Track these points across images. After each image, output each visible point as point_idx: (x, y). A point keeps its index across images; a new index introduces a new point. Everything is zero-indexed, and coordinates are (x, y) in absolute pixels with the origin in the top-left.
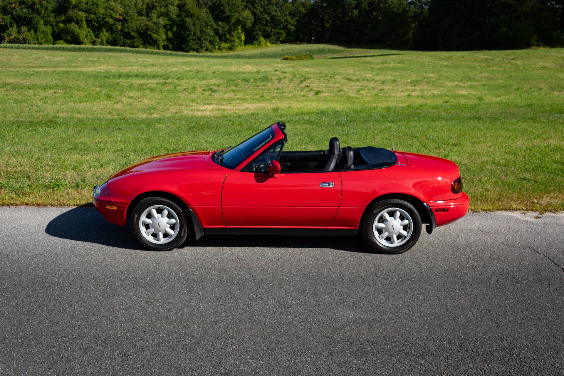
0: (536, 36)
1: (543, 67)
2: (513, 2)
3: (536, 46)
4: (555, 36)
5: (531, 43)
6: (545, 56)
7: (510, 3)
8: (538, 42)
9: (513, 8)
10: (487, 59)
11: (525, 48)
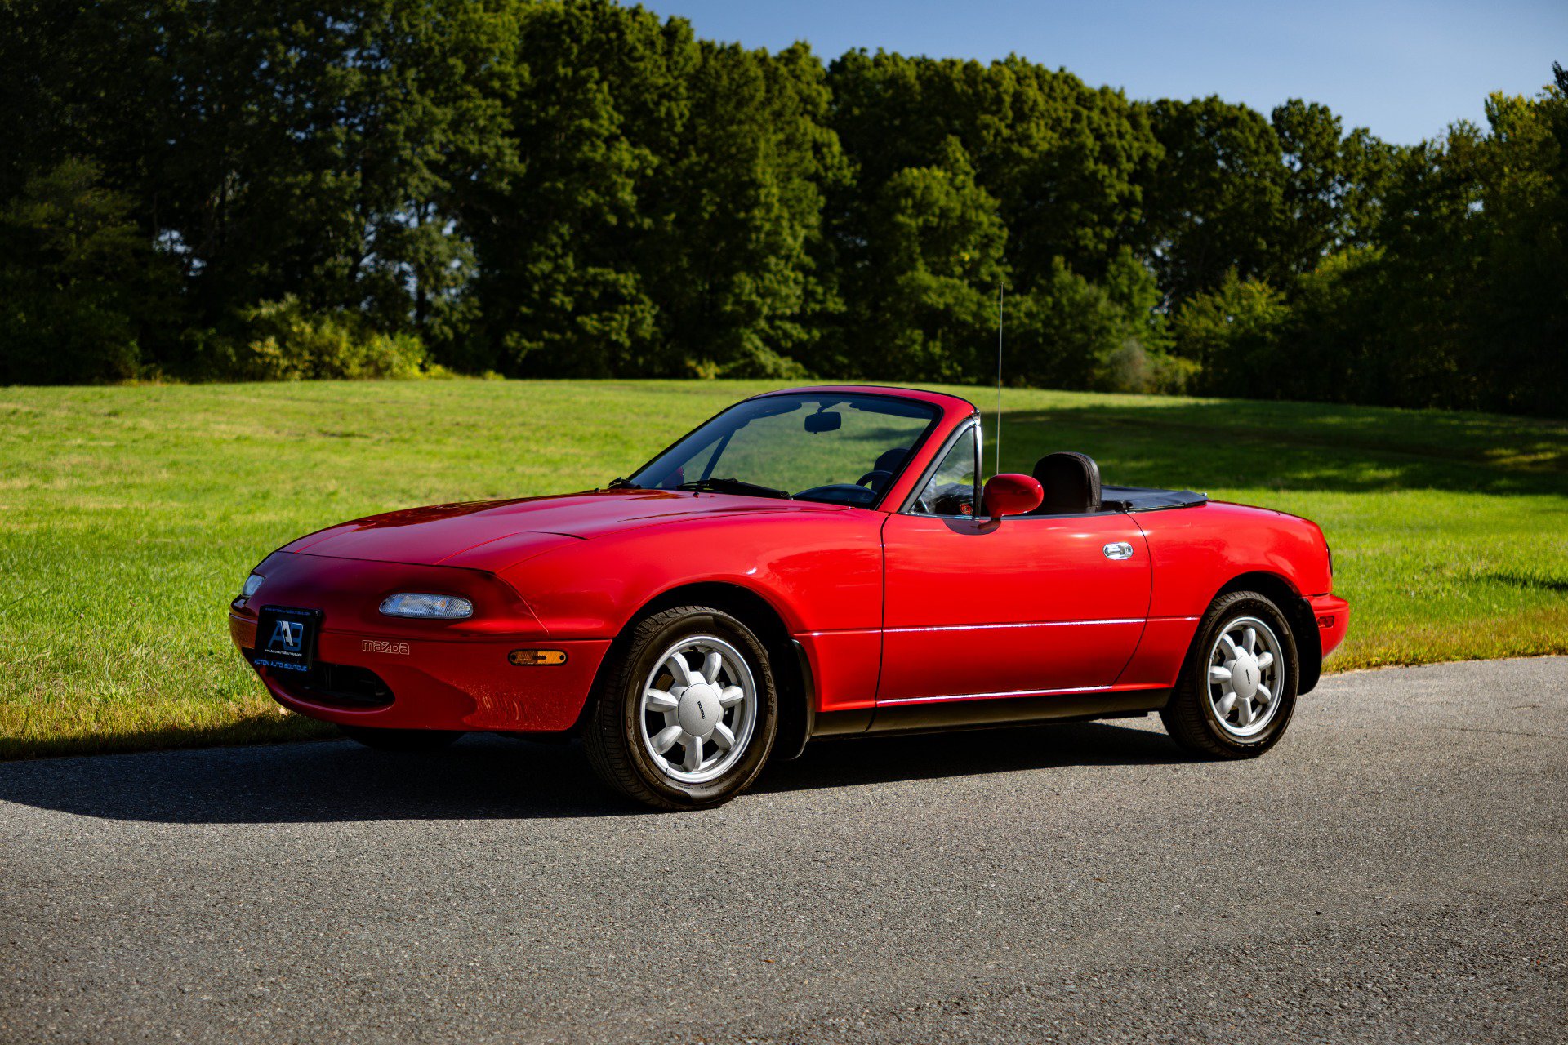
0: (133, 343)
1: (238, 439)
2: (44, 226)
3: (139, 378)
4: (201, 347)
5: (122, 369)
6: (219, 404)
7: (36, 226)
8: (144, 362)
9: (47, 246)
10: (14, 413)
11: (102, 383)
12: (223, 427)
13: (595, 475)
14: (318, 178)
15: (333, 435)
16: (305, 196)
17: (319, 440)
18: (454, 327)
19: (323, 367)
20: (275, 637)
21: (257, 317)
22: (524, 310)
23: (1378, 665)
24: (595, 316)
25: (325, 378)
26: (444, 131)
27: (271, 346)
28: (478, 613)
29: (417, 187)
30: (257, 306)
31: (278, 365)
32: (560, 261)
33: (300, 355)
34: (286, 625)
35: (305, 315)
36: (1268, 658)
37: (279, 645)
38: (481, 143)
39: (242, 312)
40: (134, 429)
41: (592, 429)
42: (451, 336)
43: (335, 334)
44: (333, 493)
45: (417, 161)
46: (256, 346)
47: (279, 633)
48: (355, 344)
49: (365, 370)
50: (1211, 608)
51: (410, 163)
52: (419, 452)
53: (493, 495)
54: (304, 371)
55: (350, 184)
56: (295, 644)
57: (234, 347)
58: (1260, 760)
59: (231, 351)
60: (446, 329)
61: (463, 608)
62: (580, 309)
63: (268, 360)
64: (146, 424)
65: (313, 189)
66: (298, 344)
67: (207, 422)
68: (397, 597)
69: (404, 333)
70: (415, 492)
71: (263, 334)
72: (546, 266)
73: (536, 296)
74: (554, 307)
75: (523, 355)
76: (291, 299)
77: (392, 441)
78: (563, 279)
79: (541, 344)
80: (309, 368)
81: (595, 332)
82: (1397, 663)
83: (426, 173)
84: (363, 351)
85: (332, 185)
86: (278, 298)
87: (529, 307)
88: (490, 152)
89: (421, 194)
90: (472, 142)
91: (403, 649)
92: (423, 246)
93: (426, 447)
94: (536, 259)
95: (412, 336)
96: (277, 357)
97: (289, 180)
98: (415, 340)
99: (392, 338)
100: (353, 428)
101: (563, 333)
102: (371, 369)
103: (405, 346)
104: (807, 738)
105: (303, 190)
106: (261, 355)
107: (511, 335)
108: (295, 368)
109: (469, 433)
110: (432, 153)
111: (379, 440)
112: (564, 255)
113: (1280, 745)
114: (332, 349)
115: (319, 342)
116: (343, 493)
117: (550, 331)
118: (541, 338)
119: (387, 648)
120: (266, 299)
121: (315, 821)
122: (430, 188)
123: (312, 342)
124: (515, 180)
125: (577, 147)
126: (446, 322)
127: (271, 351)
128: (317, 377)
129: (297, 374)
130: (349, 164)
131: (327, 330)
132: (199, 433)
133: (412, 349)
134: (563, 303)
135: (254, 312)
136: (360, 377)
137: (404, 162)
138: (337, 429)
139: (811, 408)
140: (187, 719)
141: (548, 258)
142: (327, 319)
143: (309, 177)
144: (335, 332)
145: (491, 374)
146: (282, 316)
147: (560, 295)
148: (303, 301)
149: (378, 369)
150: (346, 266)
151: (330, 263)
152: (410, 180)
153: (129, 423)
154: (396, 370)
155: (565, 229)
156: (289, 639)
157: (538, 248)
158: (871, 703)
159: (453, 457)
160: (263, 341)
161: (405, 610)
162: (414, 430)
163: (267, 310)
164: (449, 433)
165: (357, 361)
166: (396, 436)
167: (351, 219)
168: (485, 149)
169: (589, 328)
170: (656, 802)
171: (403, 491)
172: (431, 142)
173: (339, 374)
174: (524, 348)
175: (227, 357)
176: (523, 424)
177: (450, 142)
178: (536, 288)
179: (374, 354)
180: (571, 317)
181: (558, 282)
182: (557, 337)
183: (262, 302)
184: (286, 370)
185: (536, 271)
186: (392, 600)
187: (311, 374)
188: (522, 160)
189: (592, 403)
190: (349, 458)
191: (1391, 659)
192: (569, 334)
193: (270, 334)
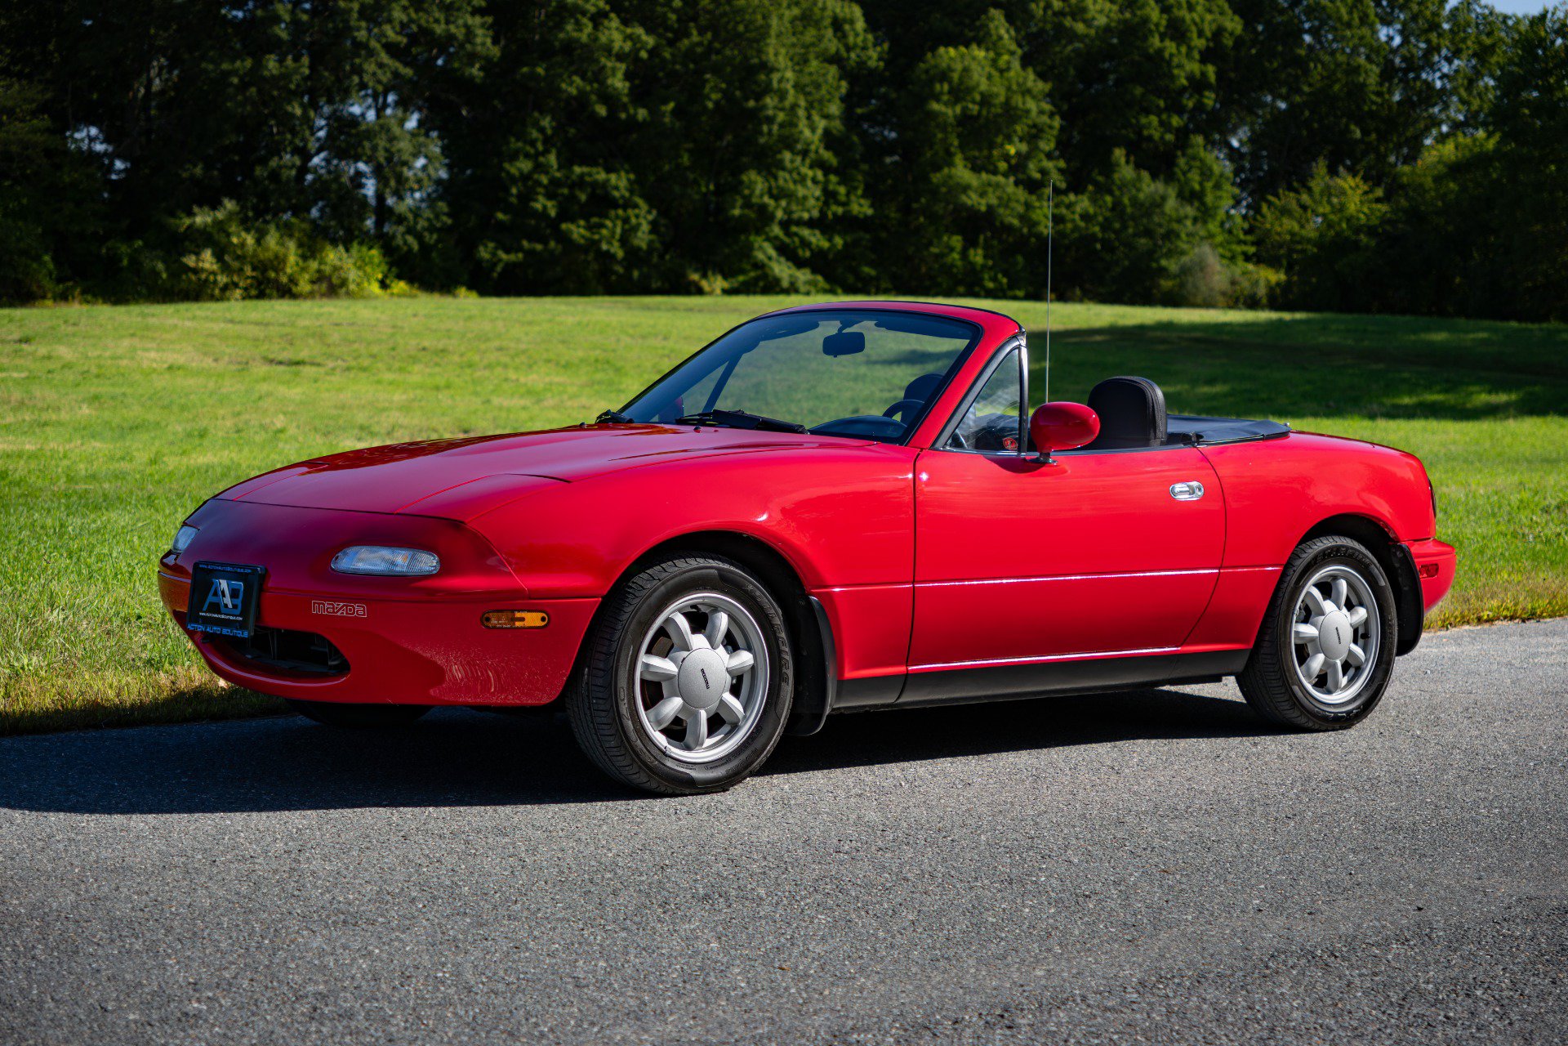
3: (55, 299)
5: (35, 288)
12: (153, 355)
13: (584, 407)
14: (259, 64)
15: (280, 363)
16: (244, 86)
17: (263, 369)
18: (419, 237)
19: (267, 284)
20: (211, 599)
21: (190, 227)
22: (500, 216)
23: (1490, 621)
24: (582, 223)
25: (270, 297)
26: (405, 8)
27: (207, 260)
28: (446, 568)
29: (374, 74)
30: (191, 214)
31: (215, 282)
32: (541, 159)
33: (241, 270)
34: (224, 584)
35: (246, 224)
36: (1361, 613)
37: (216, 608)
38: (448, 22)
39: (172, 220)
40: (49, 358)
41: (580, 354)
42: (416, 247)
43: (281, 246)
44: (281, 431)
45: (374, 44)
46: (190, 261)
47: (215, 594)
48: (304, 258)
49: (316, 287)
50: (1295, 556)
51: (365, 46)
52: (379, 382)
53: (466, 432)
54: (246, 289)
55: (296, 71)
56: (235, 606)
57: (164, 262)
58: (1353, 732)
59: (160, 266)
60: (410, 239)
61: (428, 563)
62: (565, 215)
63: (203, 276)
64: (64, 352)
65: (254, 77)
66: (238, 258)
67: (134, 349)
68: (352, 550)
69: (361, 244)
70: (376, 429)
71: (198, 246)
72: (525, 165)
73: (514, 200)
74: (536, 211)
75: (499, 268)
76: (230, 205)
77: (348, 369)
78: (545, 180)
79: (520, 255)
80: (251, 286)
81: (582, 241)
82: (1512, 618)
83: (384, 57)
84: (314, 265)
85: (275, 72)
86: (215, 205)
87: (505, 212)
88: (460, 33)
89: (379, 82)
90: (437, 21)
91: (360, 610)
92: (382, 143)
93: (389, 376)
94: (514, 157)
95: (370, 248)
96: (214, 273)
97: (225, 66)
98: (375, 252)
99: (347, 250)
100: (303, 355)
101: (545, 243)
102: (324, 286)
103: (362, 259)
104: (828, 711)
105: (241, 79)
106: (196, 271)
107: (486, 246)
108: (236, 285)
109: (437, 359)
110: (391, 34)
111: (333, 369)
112: (546, 152)
113: (1376, 714)
114: (278, 262)
115: (264, 256)
116: (292, 430)
117: (530, 240)
118: (520, 249)
119: (340, 609)
120: (201, 206)
121: (260, 810)
122: (389, 74)
123: (255, 255)
124: (488, 65)
125: (559, 26)
126: (410, 231)
127: (207, 266)
128: (261, 296)
129: (238, 293)
130: (293, 48)
131: (272, 240)
132: (125, 362)
133: (371, 263)
134: (545, 207)
135: (187, 221)
136: (311, 295)
137: (358, 45)
138: (284, 356)
139: (830, 328)
140: (111, 694)
141: (527, 156)
142: (272, 229)
143: (249, 63)
144: (281, 244)
145: (462, 291)
146: (220, 226)
147: (541, 198)
148: (243, 208)
149: (332, 287)
150: (293, 166)
151: (274, 163)
152: (366, 66)
153: (43, 350)
154: (352, 287)
155: (546, 122)
156: (228, 600)
157: (515, 144)
158: (903, 669)
159: (421, 387)
160: (197, 254)
161: (361, 566)
162: (374, 356)
163: (202, 218)
164: (414, 360)
165: (307, 277)
166: (353, 363)
167: (298, 112)
168: (452, 28)
169: (575, 236)
170: (653, 785)
171: (362, 428)
172: (390, 21)
173: (287, 292)
174: (500, 260)
175: (157, 274)
176: (500, 349)
177: (411, 21)
178: (514, 191)
179: (327, 269)
180: (554, 224)
181: (539, 183)
182: (539, 247)
183: (196, 209)
184: (225, 288)
185: (513, 171)
186: (345, 554)
187: (253, 292)
188: (495, 42)
189: (579, 324)
190: (298, 390)
191: (1505, 613)
192: (552, 244)
193: (206, 246)
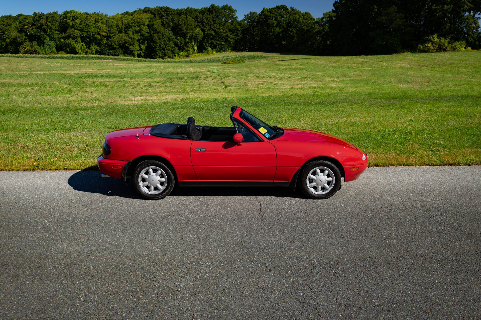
2: (385, 21)
3: (401, 52)
5: (398, 50)
7: (383, 21)
8: (403, 49)
9: (385, 25)
11: (393, 54)
14: (443, 7)
16: (440, 11)
19: (441, 49)
21: (428, 39)
25: (441, 52)
27: (430, 45)
31: (431, 49)
33: (436, 46)
35: (438, 37)
39: (425, 38)
42: (473, 41)
43: (445, 41)
48: (449, 43)
49: (451, 49)
60: (472, 39)
63: (429, 48)
65: (442, 9)
66: (436, 44)
69: (461, 40)
76: (436, 34)
80: (438, 49)
83: (469, 4)
84: (451, 45)
85: (446, 8)
86: (433, 35)
89: (467, 9)
96: (431, 47)
97: (436, 7)
98: (464, 42)
99: (458, 42)
102: (452, 49)
103: (461, 43)
106: (427, 46)
108: (435, 49)
114: (444, 45)
115: (440, 43)
120: (430, 35)
126: (472, 37)
127: (429, 46)
128: (439, 51)
129: (435, 51)
130: (450, 3)
133: (463, 44)
136: (450, 50)
142: (443, 38)
143: (441, 7)
144: (444, 41)
146: (433, 38)
148: (438, 35)
149: (454, 49)
150: (449, 26)
151: (445, 25)
154: (458, 49)
160: (428, 43)
165: (449, 47)
167: (450, 15)
173: (445, 50)
175: (421, 48)
179: (453, 46)
193: (430, 42)
